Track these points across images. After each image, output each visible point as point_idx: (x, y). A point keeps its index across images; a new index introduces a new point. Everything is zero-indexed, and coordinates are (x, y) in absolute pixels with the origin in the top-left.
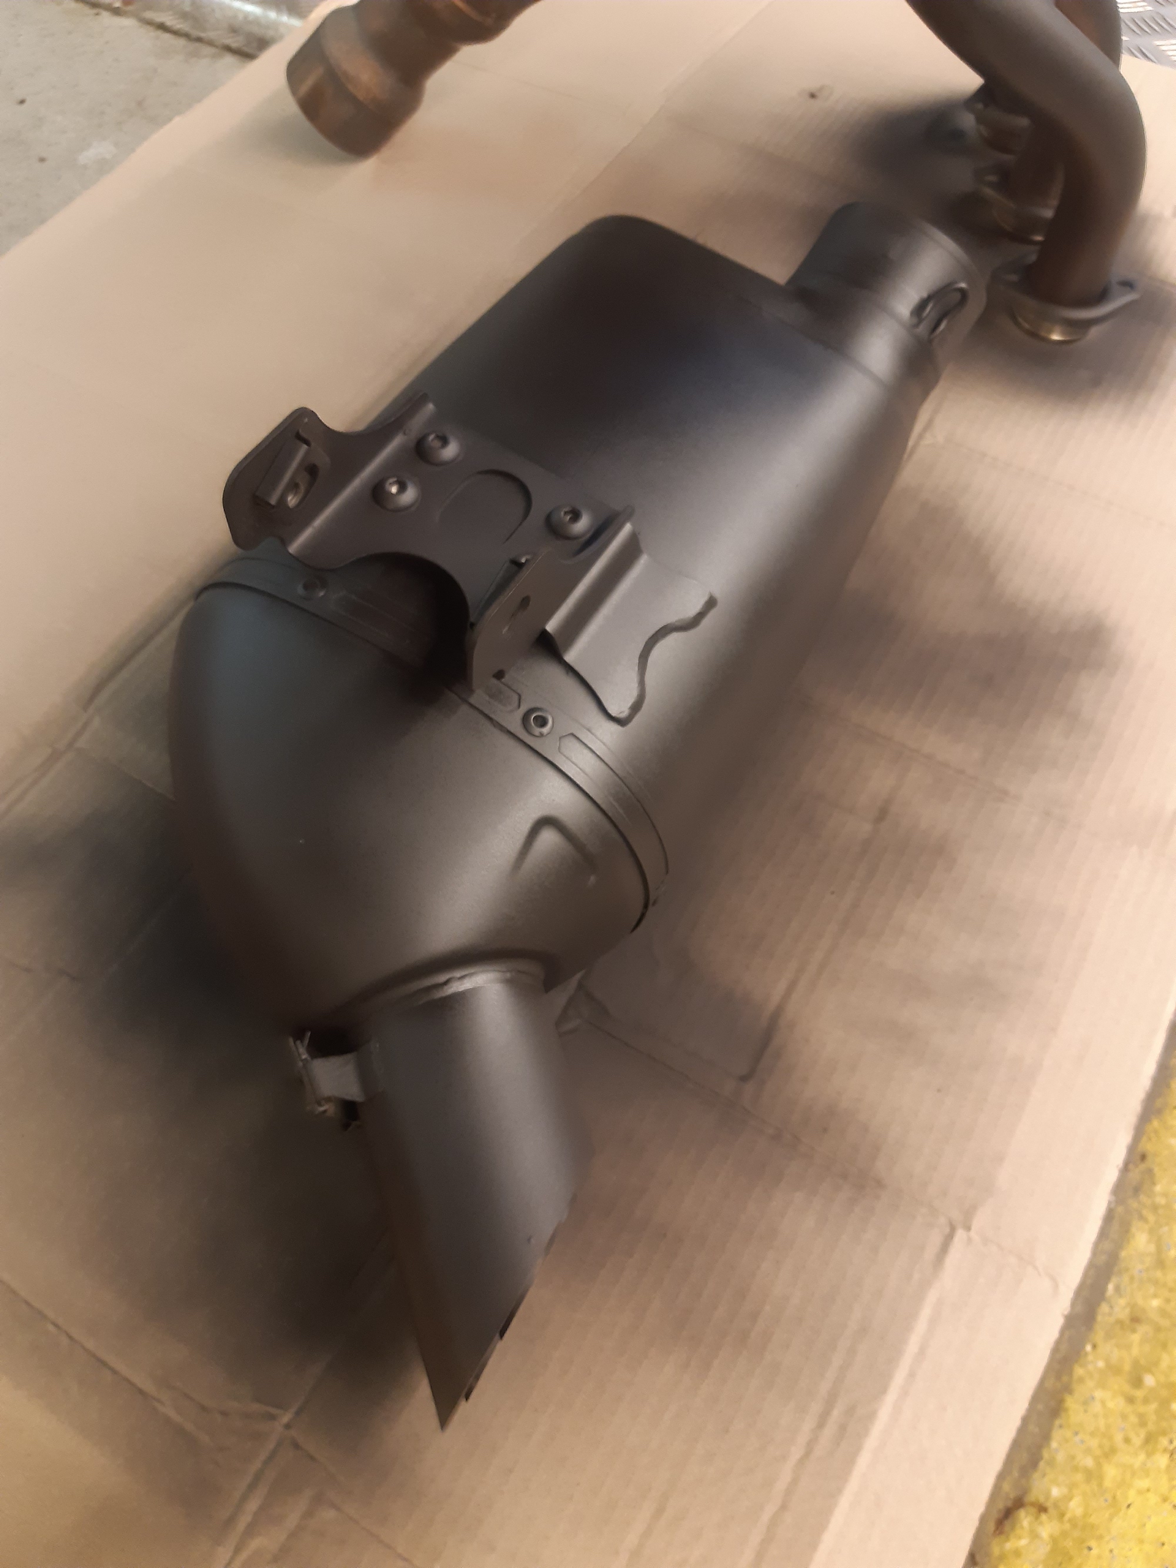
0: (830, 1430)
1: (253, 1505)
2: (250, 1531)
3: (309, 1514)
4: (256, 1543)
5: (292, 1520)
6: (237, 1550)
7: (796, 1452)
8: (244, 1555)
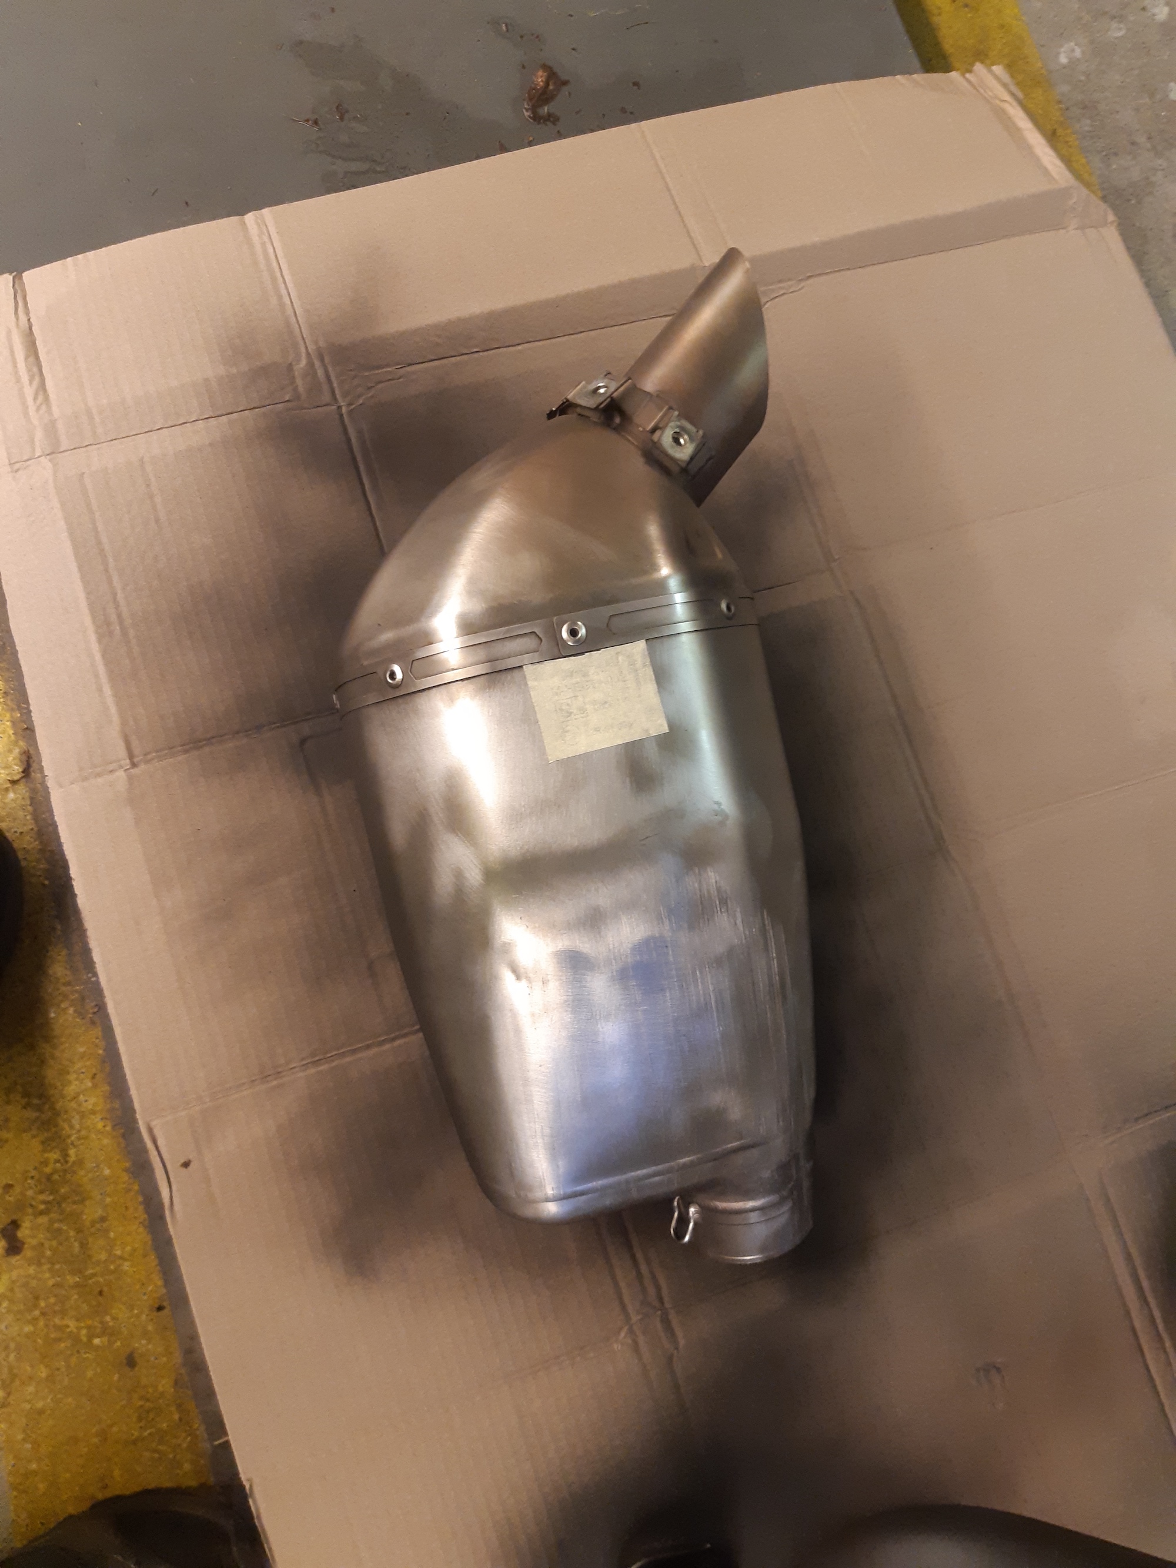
0: (113, 618)
1: (320, 373)
2: (311, 364)
3: (295, 389)
4: (304, 362)
5: (299, 382)
6: (308, 354)
7: (120, 596)
8: (304, 355)
